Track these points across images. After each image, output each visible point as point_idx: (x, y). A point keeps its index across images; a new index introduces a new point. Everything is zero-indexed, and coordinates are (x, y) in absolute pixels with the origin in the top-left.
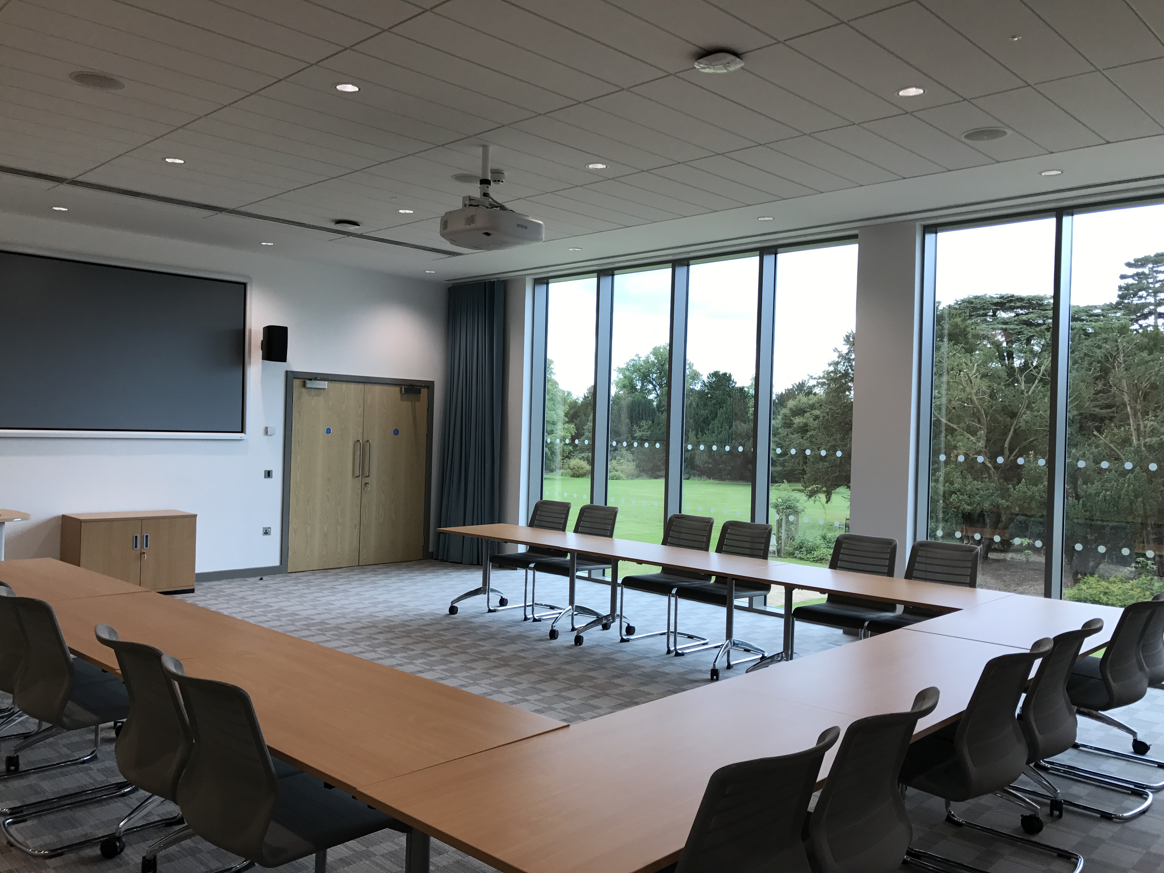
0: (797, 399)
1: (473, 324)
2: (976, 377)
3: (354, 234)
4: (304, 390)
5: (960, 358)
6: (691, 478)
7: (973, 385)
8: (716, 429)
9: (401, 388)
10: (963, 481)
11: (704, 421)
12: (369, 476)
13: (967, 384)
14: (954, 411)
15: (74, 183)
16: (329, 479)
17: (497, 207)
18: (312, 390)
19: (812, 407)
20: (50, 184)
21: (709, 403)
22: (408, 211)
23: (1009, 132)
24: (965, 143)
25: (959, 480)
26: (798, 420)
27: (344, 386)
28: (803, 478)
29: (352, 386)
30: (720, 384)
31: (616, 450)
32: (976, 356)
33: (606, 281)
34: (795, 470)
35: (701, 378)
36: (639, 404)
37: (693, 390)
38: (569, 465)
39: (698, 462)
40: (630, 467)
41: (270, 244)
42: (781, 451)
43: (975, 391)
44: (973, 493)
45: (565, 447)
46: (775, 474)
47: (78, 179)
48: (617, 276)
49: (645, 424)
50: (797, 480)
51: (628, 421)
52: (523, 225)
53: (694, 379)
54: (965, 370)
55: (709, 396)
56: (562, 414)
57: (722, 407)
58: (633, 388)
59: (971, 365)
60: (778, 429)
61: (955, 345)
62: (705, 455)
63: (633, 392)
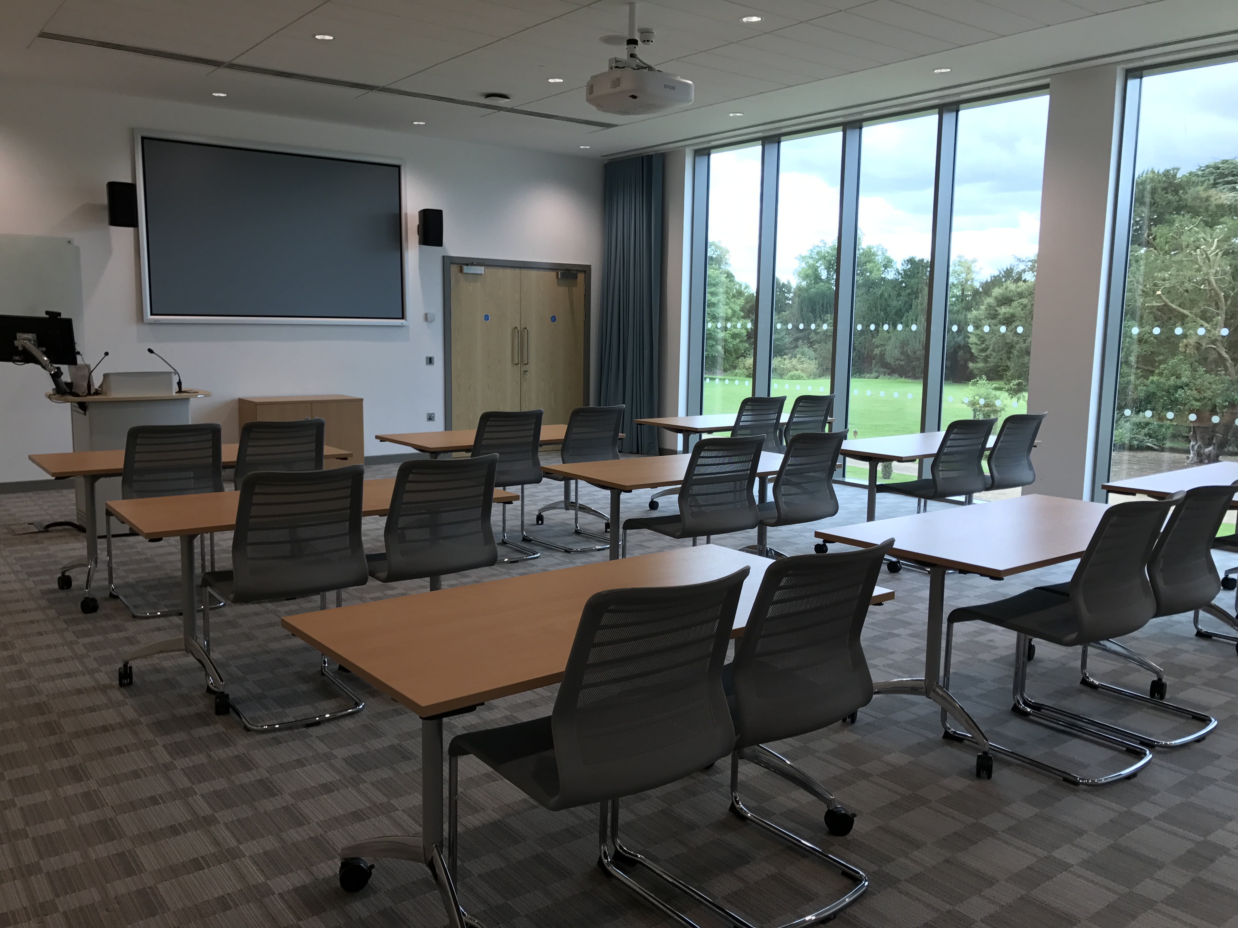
0: (1004, 287)
1: (631, 202)
2: (1217, 254)
3: (505, 108)
4: (461, 275)
5: (1197, 232)
6: (881, 377)
7: (1212, 263)
9: (558, 273)
10: (1192, 375)
11: (896, 314)
12: (527, 364)
13: (1204, 263)
14: (1186, 294)
15: (231, 66)
16: (489, 367)
17: (645, 68)
18: (470, 276)
19: (1021, 295)
20: (210, 68)
21: (903, 293)
22: (557, 80)
25: (1188, 373)
26: (1004, 310)
27: (500, 271)
28: (1007, 375)
29: (509, 271)
30: (916, 271)
31: (797, 347)
32: (1218, 231)
33: (771, 149)
34: (999, 367)
35: (895, 266)
36: (823, 295)
37: (883, 279)
38: (744, 364)
39: (888, 359)
40: (812, 366)
41: (421, 123)
42: (984, 345)
43: (1213, 271)
44: (1204, 387)
45: (740, 345)
46: (976, 372)
47: (236, 62)
48: (782, 144)
49: (829, 317)
50: (1000, 378)
51: (811, 314)
52: (671, 87)
53: (886, 267)
54: (1202, 247)
55: (904, 285)
56: (737, 308)
57: (917, 297)
58: (817, 278)
59: (1211, 241)
60: (980, 320)
61: (1192, 218)
62: (896, 351)
63: (817, 283)
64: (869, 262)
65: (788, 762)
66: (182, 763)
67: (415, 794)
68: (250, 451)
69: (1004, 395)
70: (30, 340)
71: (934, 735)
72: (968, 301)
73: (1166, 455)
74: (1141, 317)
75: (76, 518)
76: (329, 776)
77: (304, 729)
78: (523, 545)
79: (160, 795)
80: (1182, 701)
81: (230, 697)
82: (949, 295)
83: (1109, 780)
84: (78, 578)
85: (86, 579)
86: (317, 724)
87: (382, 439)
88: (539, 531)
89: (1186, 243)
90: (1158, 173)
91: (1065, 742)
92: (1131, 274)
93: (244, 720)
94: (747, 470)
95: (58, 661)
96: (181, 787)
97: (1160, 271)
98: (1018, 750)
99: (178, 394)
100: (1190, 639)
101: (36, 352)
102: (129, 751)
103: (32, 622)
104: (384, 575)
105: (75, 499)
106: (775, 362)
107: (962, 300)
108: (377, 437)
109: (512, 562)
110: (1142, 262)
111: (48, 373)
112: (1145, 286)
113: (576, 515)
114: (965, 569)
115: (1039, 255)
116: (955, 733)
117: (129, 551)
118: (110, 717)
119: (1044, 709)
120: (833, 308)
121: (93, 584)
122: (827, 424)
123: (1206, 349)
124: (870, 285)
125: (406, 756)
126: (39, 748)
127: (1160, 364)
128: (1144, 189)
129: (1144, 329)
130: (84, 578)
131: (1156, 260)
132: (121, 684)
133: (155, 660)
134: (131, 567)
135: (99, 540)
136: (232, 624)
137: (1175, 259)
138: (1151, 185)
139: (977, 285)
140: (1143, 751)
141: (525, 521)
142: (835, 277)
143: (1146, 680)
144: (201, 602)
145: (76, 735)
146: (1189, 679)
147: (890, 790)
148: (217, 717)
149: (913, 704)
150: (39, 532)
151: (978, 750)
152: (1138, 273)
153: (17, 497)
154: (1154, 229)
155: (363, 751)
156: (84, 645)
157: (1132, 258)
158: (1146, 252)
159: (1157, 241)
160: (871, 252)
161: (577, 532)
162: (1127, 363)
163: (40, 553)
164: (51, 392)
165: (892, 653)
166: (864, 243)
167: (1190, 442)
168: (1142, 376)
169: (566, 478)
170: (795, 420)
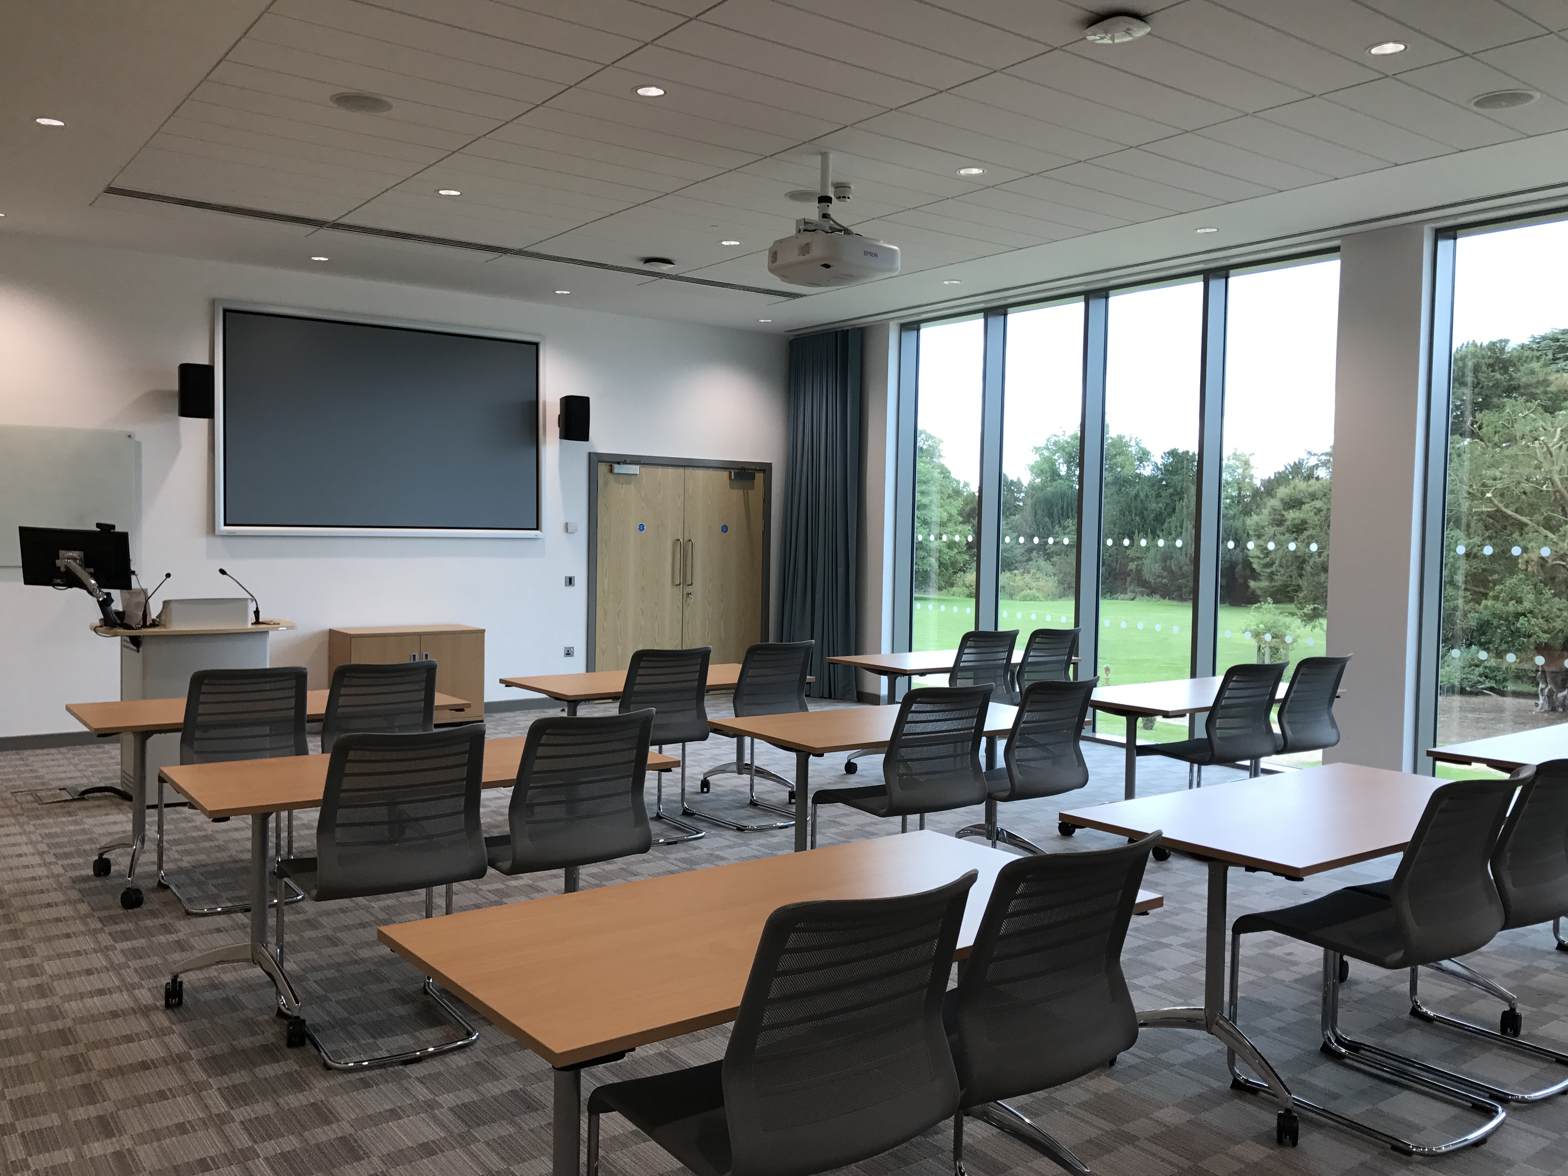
0: (1292, 486)
1: (821, 387)
2: (1561, 447)
3: (668, 275)
4: (610, 476)
5: (1534, 420)
6: (1138, 598)
7: (1554, 459)
8: (1173, 528)
9: (730, 473)
10: (1536, 598)
11: (1156, 519)
12: (692, 584)
13: (1545, 458)
14: (1524, 497)
15: (336, 226)
16: (643, 589)
17: (840, 231)
18: (621, 477)
19: (1313, 497)
20: (310, 229)
21: (1164, 494)
22: (733, 243)
23: (1537, 95)
24: (1477, 113)
25: (1531, 597)
26: (1292, 515)
27: (660, 471)
28: (1298, 597)
29: (670, 471)
30: (1180, 466)
31: (1030, 559)
32: (1560, 417)
33: (996, 322)
34: (1288, 586)
35: (1152, 459)
36: (1063, 495)
37: (1139, 476)
38: (963, 581)
39: (1147, 576)
40: (1050, 583)
41: (565, 292)
42: (1268, 559)
43: (1557, 468)
44: (1553, 615)
45: (958, 557)
46: (1259, 592)
47: (340, 221)
48: (1010, 317)
49: (1071, 523)
50: (1291, 600)
51: (1047, 519)
52: (872, 253)
53: (1141, 460)
54: (1542, 438)
55: (1164, 483)
56: (954, 512)
57: (1181, 499)
58: (1055, 474)
59: (1552, 430)
60: (1263, 527)
61: (1527, 401)
62: (1157, 565)
63: (1055, 480)
64: (1119, 454)
65: (1027, 1121)
66: (243, 1113)
67: (542, 1158)
68: (342, 701)
69: (1296, 622)
70: (75, 559)
71: (1220, 1084)
72: (1247, 504)
73: (1509, 702)
74: (1468, 526)
75: (119, 781)
76: (431, 1133)
77: (401, 1067)
78: (683, 821)
79: (212, 1158)
80: (1543, 1039)
81: (307, 1023)
82: (1223, 495)
83: (1452, 1148)
84: (120, 861)
85: (129, 864)
86: (418, 1060)
87: (508, 684)
88: (703, 801)
89: (1521, 433)
90: (1481, 345)
91: (1392, 1095)
92: (1453, 471)
93: (323, 1053)
94: (971, 728)
95: (89, 972)
96: (240, 1147)
97: (1490, 467)
98: (1332, 1106)
99: (254, 626)
100: (1550, 953)
101: (82, 573)
102: (174, 1097)
103: (58, 920)
104: (507, 865)
105: (119, 757)
106: (1004, 577)
107: (1239, 502)
108: (502, 681)
109: (669, 844)
110: (1466, 457)
111: (95, 599)
112: (1471, 486)
113: (752, 780)
114: (1253, 865)
115: (1334, 447)
116: (1247, 1081)
117: (184, 825)
118: (152, 1049)
119: (1364, 1049)
120: (1075, 510)
121: (138, 870)
122: (1072, 666)
123: (1553, 566)
124: (1122, 483)
125: (531, 1106)
126: (61, 1090)
127: (1495, 585)
128: (1465, 366)
129: (1471, 541)
130: (127, 860)
131: (1484, 454)
132: (168, 1006)
133: (212, 972)
134: (187, 847)
135: (148, 811)
136: (312, 924)
137: (1507, 452)
138: (1473, 360)
139: (1257, 483)
140: (1494, 1108)
141: (686, 788)
142: (1077, 473)
143: (1495, 1010)
144: (275, 895)
145: (109, 1074)
146: (1550, 1009)
147: (1163, 1160)
148: (288, 1050)
149: (1191, 1040)
150: (74, 800)
151: (1279, 1106)
152: (1461, 470)
153: (48, 754)
154: (1479, 416)
155: (476, 1098)
156: (122, 951)
157: (1453, 451)
158: (1470, 444)
159: (1484, 430)
160: (1121, 442)
161: (753, 804)
162: (1452, 583)
163: (72, 828)
164: (98, 623)
165: (1161, 969)
166: (1112, 433)
167: (1538, 685)
168: (1472, 600)
169: (738, 735)
170: (1030, 659)
